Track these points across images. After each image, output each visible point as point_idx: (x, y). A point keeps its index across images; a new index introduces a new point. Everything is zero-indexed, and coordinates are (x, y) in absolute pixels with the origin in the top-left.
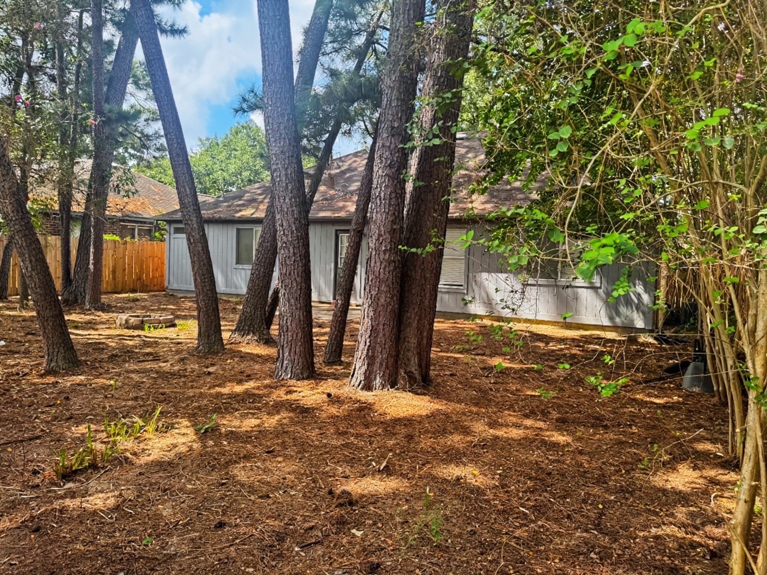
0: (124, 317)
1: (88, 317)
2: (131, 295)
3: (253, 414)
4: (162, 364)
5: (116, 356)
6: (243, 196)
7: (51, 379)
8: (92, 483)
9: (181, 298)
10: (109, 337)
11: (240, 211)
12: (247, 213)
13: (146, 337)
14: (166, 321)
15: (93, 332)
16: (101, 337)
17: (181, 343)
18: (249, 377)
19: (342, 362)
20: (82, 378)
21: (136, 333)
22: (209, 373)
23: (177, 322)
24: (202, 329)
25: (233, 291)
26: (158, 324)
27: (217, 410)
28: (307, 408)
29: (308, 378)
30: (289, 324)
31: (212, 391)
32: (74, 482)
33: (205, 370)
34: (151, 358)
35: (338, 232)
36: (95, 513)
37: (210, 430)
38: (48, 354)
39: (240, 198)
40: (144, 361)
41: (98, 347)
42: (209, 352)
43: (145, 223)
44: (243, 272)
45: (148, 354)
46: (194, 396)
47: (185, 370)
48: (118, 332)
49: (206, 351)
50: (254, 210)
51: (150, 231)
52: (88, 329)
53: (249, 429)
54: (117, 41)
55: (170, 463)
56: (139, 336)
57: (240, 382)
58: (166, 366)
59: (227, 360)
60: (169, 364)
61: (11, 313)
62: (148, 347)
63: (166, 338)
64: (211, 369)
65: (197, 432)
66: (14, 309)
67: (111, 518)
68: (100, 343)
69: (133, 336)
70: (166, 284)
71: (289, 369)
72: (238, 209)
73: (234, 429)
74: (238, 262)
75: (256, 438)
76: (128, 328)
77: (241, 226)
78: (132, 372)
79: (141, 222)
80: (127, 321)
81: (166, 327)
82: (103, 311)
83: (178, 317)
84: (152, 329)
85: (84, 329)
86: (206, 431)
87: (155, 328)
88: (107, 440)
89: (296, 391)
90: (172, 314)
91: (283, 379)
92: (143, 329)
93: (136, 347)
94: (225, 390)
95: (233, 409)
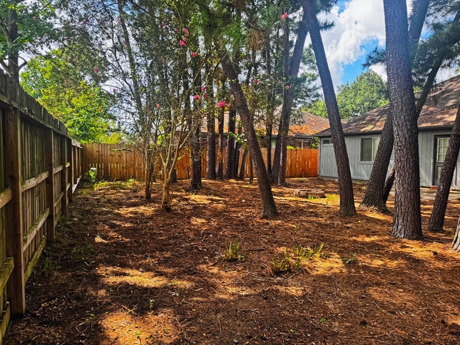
0: (297, 190)
1: (280, 190)
2: (300, 179)
3: (380, 257)
4: (320, 219)
5: (295, 212)
6: (365, 118)
7: (266, 221)
8: (289, 280)
9: (327, 181)
10: (291, 201)
11: (364, 127)
12: (369, 128)
13: (310, 202)
14: (319, 194)
15: (282, 198)
16: (287, 201)
17: (330, 208)
18: (374, 233)
19: (443, 230)
20: (279, 221)
21: (304, 200)
22: (348, 228)
23: (326, 195)
24: (343, 200)
25: (359, 177)
26: (315, 196)
27: (355, 251)
28: (418, 260)
29: (417, 239)
30: (403, 200)
31: (351, 239)
32: (281, 277)
33: (345, 225)
34: (313, 214)
35: (437, 137)
36: (292, 296)
37: (352, 262)
38: (264, 208)
39: (363, 119)
40: (310, 216)
41: (285, 206)
42: (347, 215)
43: (307, 139)
44: (365, 165)
45: (312, 212)
46: (340, 240)
47: (334, 224)
48: (294, 199)
49: (345, 214)
50: (372, 126)
51: (309, 143)
52: (280, 196)
53: (377, 267)
54: (295, 41)
55: (330, 278)
56: (306, 202)
57: (368, 236)
58: (322, 220)
59: (358, 221)
60: (324, 219)
61: (246, 186)
62: (312, 208)
63: (321, 204)
64: (349, 225)
65: (344, 262)
66: (247, 184)
67: (301, 302)
68: (286, 204)
69: (303, 202)
70: (318, 173)
71: (403, 231)
72: (362, 126)
73: (367, 264)
74: (362, 159)
75: (382, 273)
76: (300, 197)
77: (364, 137)
78: (304, 221)
79: (304, 138)
80: (299, 193)
81: (320, 198)
82: (287, 187)
83: (326, 192)
84: (312, 198)
85: (278, 196)
86: (350, 263)
87: (314, 198)
88: (294, 257)
89: (408, 247)
90: (323, 190)
91: (398, 237)
92: (307, 198)
93: (305, 208)
94: (359, 239)
95: (365, 252)
